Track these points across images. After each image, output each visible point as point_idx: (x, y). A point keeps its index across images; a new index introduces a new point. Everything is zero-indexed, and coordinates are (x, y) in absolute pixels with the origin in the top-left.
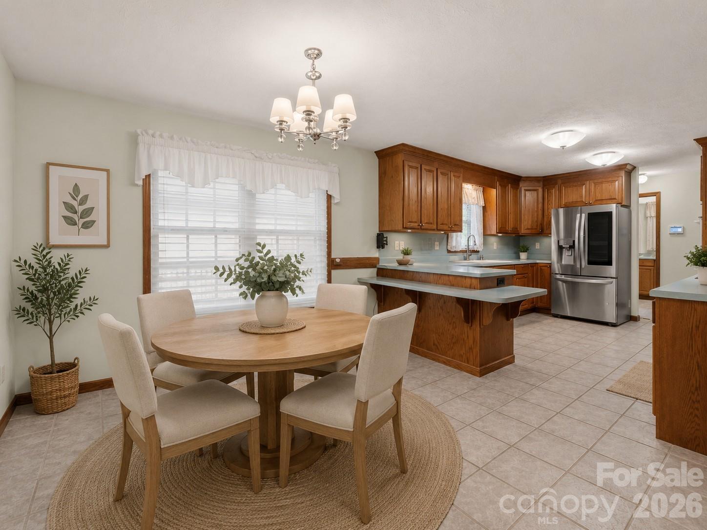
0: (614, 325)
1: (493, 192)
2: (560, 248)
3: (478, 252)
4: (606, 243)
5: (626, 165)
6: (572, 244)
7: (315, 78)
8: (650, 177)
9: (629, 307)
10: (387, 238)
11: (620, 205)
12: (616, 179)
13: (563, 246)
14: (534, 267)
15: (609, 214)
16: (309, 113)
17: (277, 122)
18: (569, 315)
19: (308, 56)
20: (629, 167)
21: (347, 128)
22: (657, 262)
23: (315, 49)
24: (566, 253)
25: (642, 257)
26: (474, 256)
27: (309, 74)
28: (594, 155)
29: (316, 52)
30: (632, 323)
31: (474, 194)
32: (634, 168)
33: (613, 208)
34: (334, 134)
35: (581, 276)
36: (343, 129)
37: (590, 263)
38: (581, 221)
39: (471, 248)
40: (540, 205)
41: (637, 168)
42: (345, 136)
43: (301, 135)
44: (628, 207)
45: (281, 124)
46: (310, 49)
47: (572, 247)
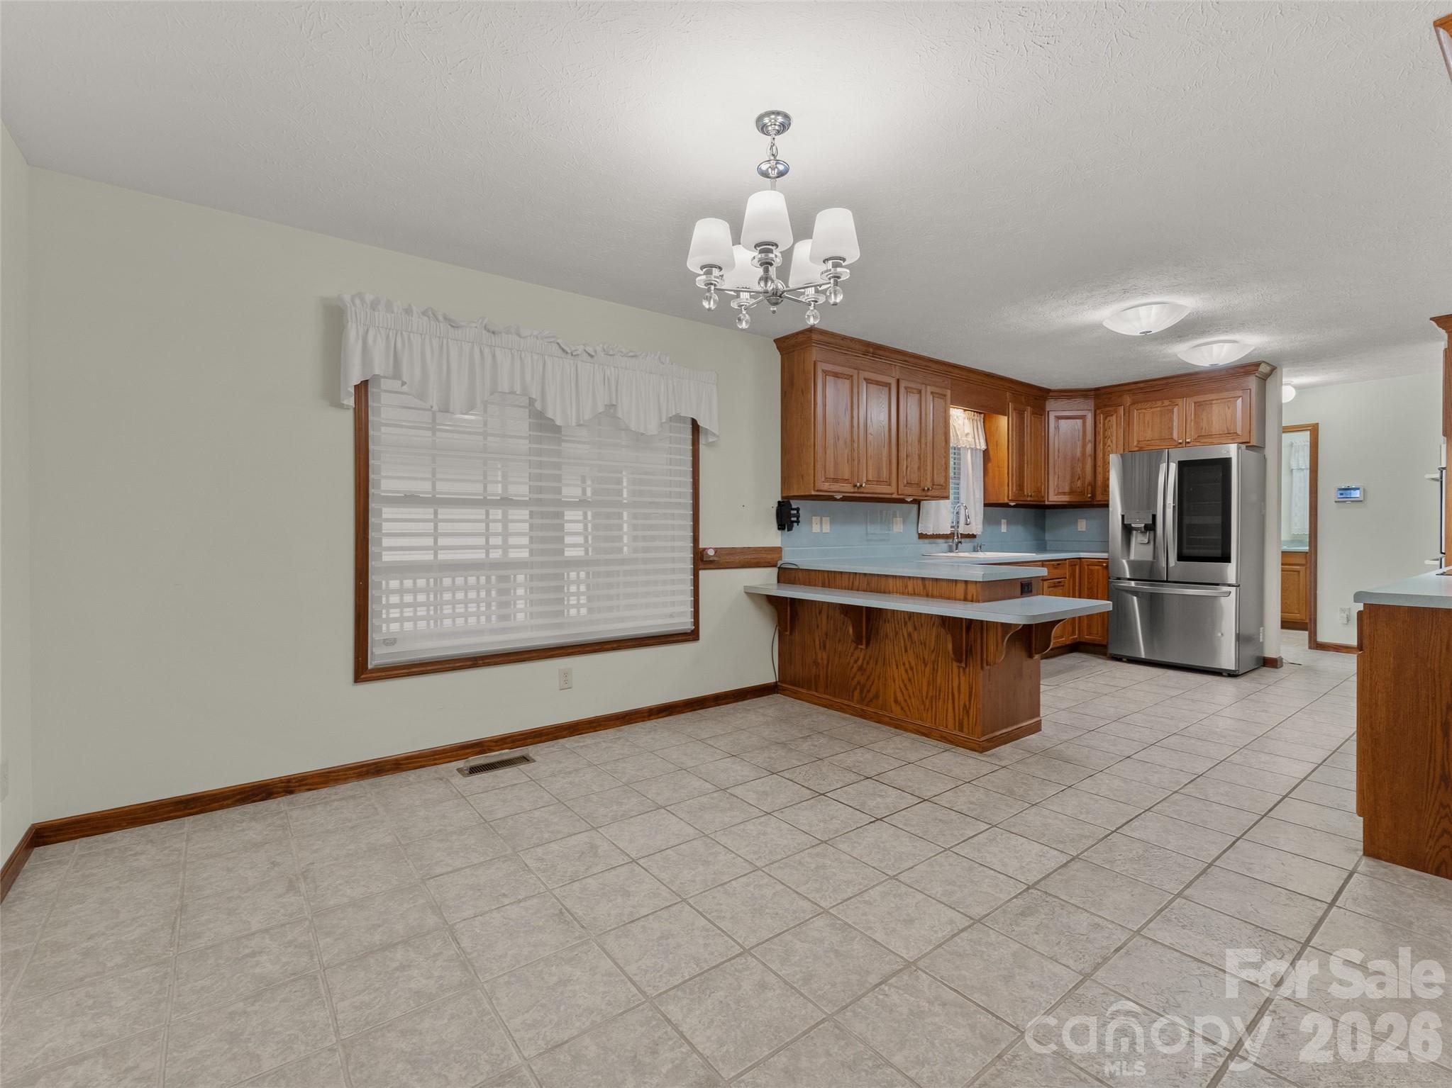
0: (1232, 675)
1: (1003, 422)
2: (1127, 530)
3: (974, 536)
4: (1218, 520)
5: (1258, 365)
6: (1151, 522)
7: (775, 173)
8: (1300, 389)
9: (1261, 640)
10: (798, 509)
11: (1243, 446)
12: (1239, 393)
13: (1133, 525)
14: (1075, 565)
15: (1226, 463)
16: (765, 247)
17: (702, 268)
18: (1143, 657)
19: (763, 129)
20: (1264, 369)
21: (839, 277)
22: (1310, 558)
23: (778, 113)
24: (1137, 539)
25: (1285, 548)
26: (967, 544)
27: (764, 167)
28: (1195, 347)
29: (780, 119)
30: (1266, 671)
31: (968, 428)
32: (1273, 369)
33: (1231, 451)
34: (811, 291)
35: (1167, 581)
36: (832, 281)
37: (1181, 557)
38: (1168, 477)
39: (962, 529)
40: (1089, 448)
41: (1278, 370)
42: (835, 295)
43: (744, 296)
44: (1259, 448)
45: (709, 273)
46: (768, 114)
47: (1150, 528)
